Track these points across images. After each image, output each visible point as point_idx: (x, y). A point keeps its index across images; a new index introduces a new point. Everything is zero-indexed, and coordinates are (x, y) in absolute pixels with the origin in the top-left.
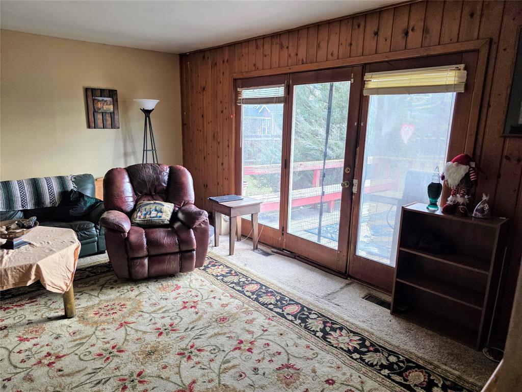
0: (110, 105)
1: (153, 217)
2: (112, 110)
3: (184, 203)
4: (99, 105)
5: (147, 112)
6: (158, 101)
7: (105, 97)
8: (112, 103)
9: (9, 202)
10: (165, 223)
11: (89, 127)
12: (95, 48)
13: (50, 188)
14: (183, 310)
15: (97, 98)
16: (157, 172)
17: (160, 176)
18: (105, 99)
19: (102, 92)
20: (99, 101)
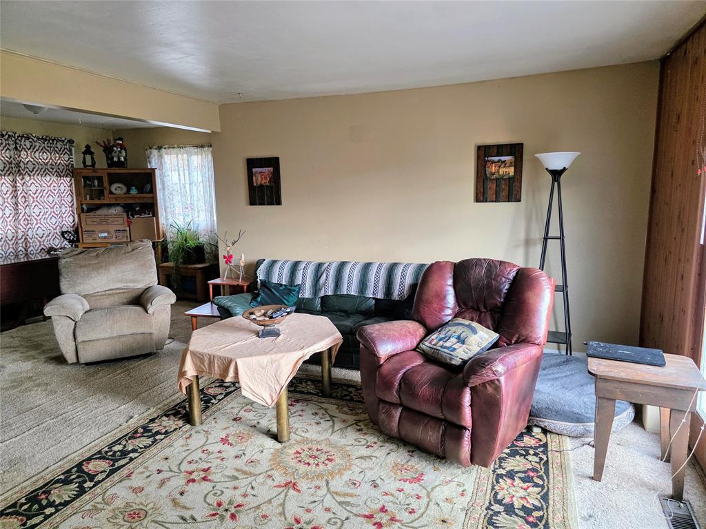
0: (510, 166)
1: (446, 348)
2: (512, 173)
3: (518, 338)
4: (493, 168)
5: (556, 174)
6: (579, 153)
7: (502, 156)
8: (513, 164)
9: (363, 286)
10: (453, 362)
11: (477, 200)
12: (499, 87)
13: (403, 277)
14: (362, 519)
15: (490, 158)
16: (491, 274)
17: (494, 283)
18: (503, 158)
19: (500, 149)
20: (494, 162)
